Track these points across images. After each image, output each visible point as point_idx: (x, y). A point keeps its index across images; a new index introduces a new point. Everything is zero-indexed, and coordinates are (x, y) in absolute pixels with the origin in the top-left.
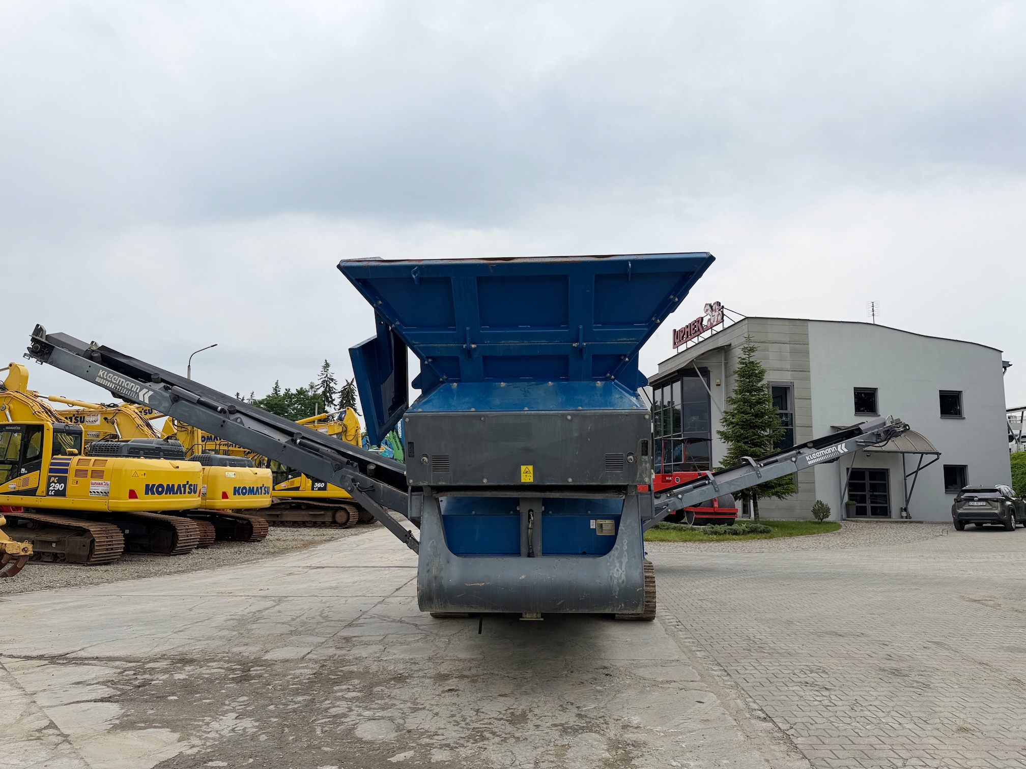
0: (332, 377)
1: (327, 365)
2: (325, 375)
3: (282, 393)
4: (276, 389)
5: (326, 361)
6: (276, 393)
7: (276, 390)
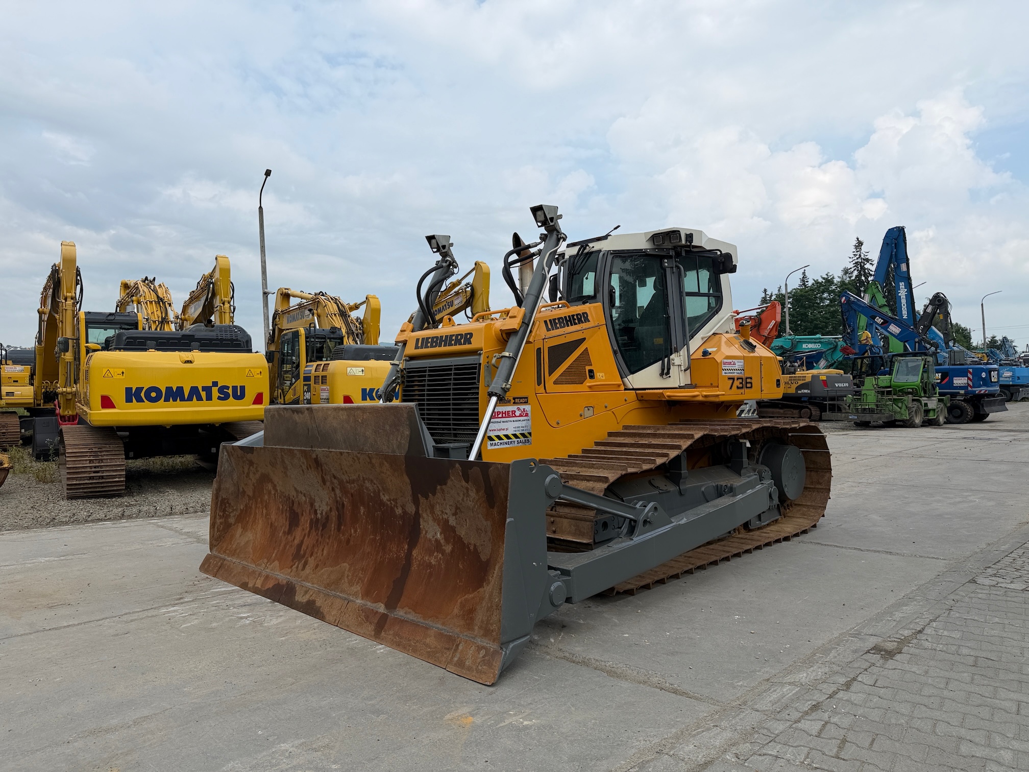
0: (867, 257)
1: (859, 244)
2: (858, 256)
3: (810, 283)
4: (804, 279)
5: (858, 239)
6: (804, 284)
7: (803, 281)
